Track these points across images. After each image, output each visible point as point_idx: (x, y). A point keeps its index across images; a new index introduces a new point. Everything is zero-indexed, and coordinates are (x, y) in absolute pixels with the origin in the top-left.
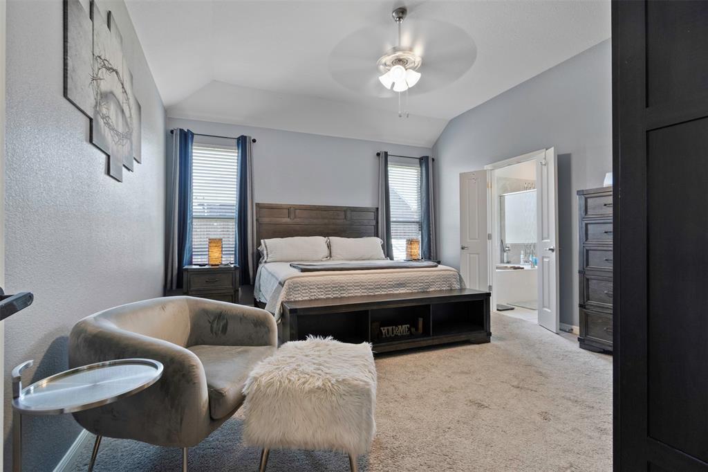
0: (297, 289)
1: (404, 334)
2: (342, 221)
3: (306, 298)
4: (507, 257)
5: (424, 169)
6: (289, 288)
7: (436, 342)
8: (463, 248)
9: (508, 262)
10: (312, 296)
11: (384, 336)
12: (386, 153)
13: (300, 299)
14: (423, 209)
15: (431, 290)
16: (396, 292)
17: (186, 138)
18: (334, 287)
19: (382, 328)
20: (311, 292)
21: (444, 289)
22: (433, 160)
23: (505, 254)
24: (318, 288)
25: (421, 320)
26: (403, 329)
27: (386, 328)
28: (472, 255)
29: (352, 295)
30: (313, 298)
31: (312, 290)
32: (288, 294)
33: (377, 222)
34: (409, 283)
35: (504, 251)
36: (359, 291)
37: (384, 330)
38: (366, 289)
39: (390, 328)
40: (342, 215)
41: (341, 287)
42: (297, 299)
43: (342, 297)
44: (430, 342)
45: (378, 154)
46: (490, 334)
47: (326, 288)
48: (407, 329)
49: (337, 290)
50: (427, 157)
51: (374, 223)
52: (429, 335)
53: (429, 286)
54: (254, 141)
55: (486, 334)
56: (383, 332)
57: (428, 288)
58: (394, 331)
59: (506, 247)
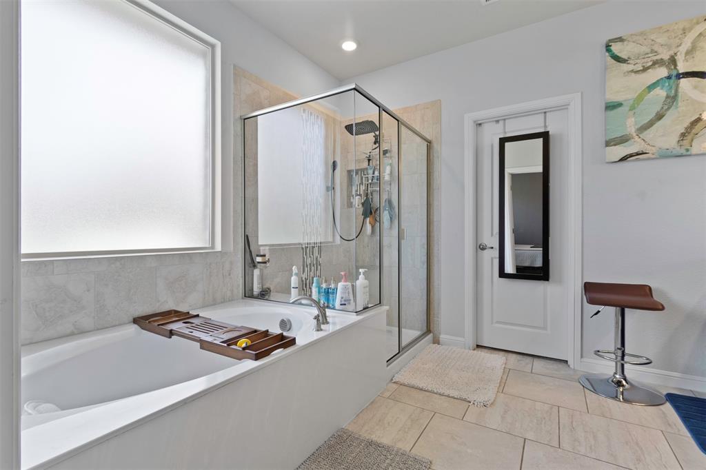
23: (256, 272)
35: (254, 266)
59: (257, 256)
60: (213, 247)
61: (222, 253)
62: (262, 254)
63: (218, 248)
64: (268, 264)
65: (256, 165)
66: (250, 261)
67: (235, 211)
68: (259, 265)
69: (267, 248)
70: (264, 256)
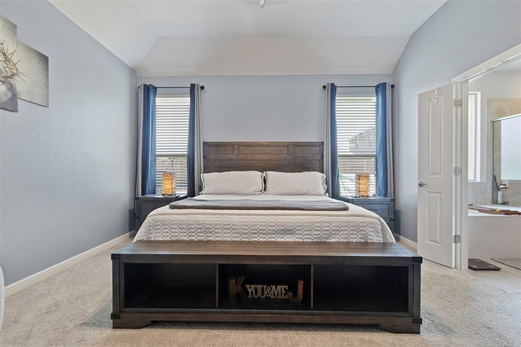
0: (157, 227)
1: (280, 297)
2: (285, 156)
3: (167, 239)
4: (503, 196)
5: (380, 97)
6: (150, 226)
7: (318, 320)
8: (420, 185)
9: (504, 204)
10: (173, 236)
11: (250, 296)
12: (333, 85)
13: (160, 239)
14: (378, 142)
15: (333, 240)
16: (279, 240)
17: (149, 91)
18: (198, 228)
19: (248, 286)
20: (172, 232)
21: (354, 240)
22: (393, 86)
23: (500, 193)
24: (181, 228)
25: (301, 284)
26: (278, 291)
27: (253, 287)
28: (431, 195)
29: (220, 239)
30: (174, 239)
31: (173, 230)
32: (148, 232)
33: (322, 157)
34: (299, 230)
35: (499, 189)
36: (229, 235)
37: (251, 288)
38: (238, 233)
39: (259, 287)
40: (285, 150)
41: (208, 228)
42: (157, 239)
43: (208, 241)
44: (307, 319)
45: (324, 87)
46: (419, 321)
47: (189, 229)
48: (284, 292)
49: (202, 232)
50: (384, 84)
51: (319, 157)
52: (308, 308)
53: (329, 236)
54: (202, 88)
55: (410, 319)
56: (250, 291)
57: (328, 238)
58: (265, 293)
59: (501, 185)
60: (475, 180)
61: (480, 183)
62: (504, 184)
63: (478, 180)
64: (508, 190)
65: (500, 142)
66: (496, 187)
67: (487, 164)
68: (502, 190)
69: (507, 182)
70: (505, 185)
